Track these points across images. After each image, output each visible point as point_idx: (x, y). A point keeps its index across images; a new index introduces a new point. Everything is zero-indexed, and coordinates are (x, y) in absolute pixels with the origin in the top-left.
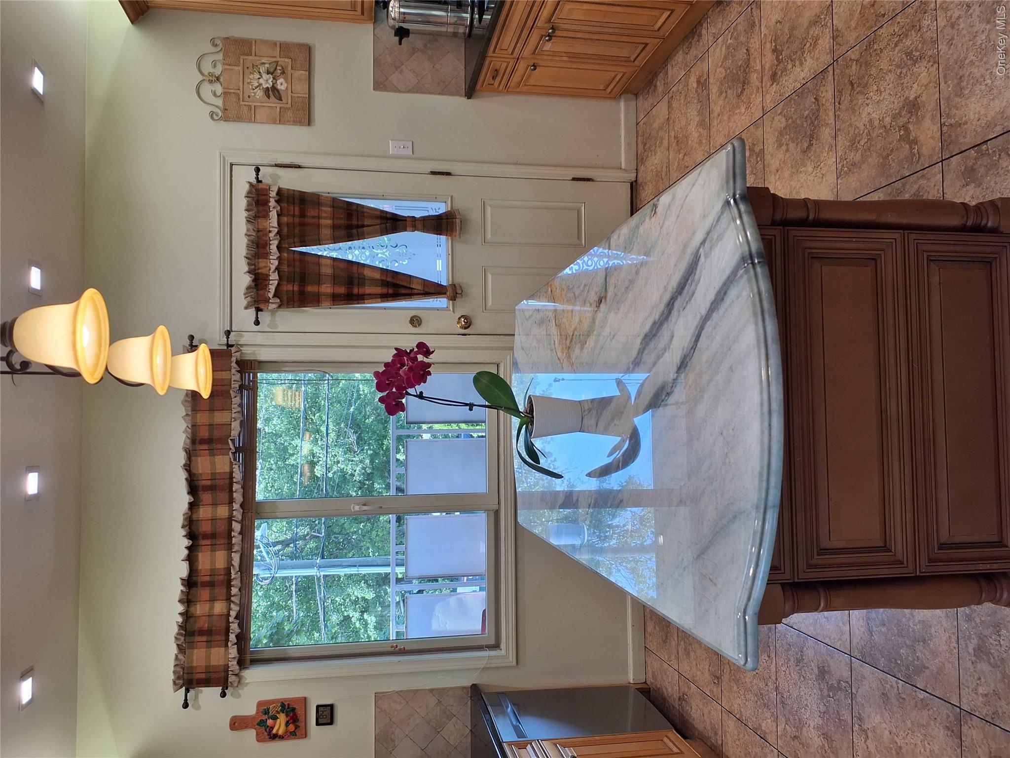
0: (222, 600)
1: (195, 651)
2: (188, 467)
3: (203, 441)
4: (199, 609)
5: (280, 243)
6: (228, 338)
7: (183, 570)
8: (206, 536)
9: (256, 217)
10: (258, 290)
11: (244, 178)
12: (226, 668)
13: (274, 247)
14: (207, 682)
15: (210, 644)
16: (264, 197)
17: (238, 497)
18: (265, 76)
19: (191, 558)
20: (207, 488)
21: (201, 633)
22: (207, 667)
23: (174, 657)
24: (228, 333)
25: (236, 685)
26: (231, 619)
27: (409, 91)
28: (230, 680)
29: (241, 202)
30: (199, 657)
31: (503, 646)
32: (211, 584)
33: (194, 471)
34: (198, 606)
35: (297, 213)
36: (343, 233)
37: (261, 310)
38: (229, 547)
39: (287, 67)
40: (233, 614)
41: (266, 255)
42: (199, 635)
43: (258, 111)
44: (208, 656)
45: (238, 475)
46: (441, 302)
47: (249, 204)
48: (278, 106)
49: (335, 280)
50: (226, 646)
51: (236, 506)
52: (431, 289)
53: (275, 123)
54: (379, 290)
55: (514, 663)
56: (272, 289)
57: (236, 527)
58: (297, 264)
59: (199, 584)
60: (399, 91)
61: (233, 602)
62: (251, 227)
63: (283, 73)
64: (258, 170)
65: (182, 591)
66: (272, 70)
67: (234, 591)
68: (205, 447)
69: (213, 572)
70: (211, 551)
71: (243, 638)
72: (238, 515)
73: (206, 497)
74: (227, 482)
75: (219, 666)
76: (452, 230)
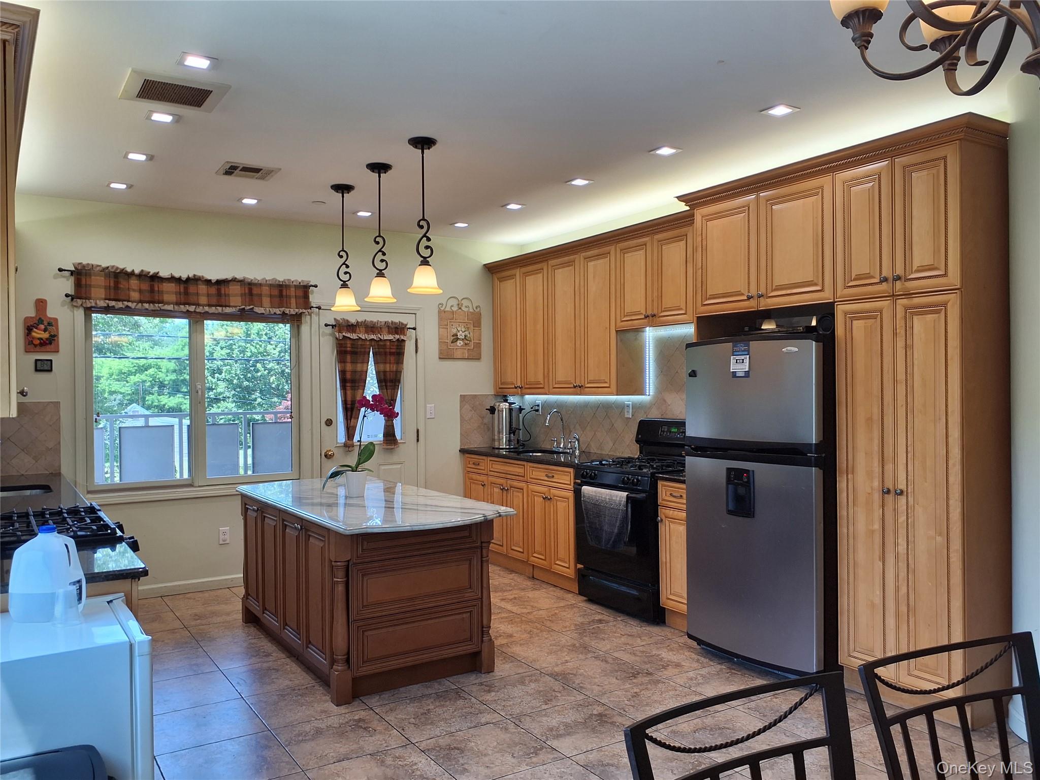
0: (140, 298)
1: (103, 278)
2: (234, 280)
3: (250, 290)
4: (134, 282)
5: (375, 340)
6: (316, 308)
7: (164, 273)
8: (186, 289)
9: (388, 327)
10: (347, 326)
11: (409, 321)
12: (88, 298)
13: (372, 337)
14: (78, 285)
15: (108, 288)
16: (400, 332)
17: (213, 310)
18: (463, 334)
19: (172, 279)
20: (219, 290)
21: (117, 284)
22: (90, 286)
23: (100, 264)
24: (319, 308)
25: (75, 304)
26: (126, 303)
27: (461, 415)
28: (78, 300)
29: (397, 319)
30: (98, 281)
32: (152, 290)
33: (231, 283)
34: (137, 282)
35: (392, 350)
36: (382, 377)
37: (333, 328)
38: (178, 303)
39: (469, 346)
40: (130, 304)
41: (367, 332)
42: (114, 281)
43: (445, 330)
44: (99, 287)
45: (228, 310)
46: (342, 438)
47: (396, 323)
48: (449, 341)
49: (354, 372)
50: (106, 299)
51: (207, 309)
52: (350, 432)
53: (439, 339)
54: (349, 399)
56: (348, 335)
57: (192, 308)
58: (363, 350)
59: (152, 283)
60: (461, 410)
61: (137, 305)
62: (383, 324)
63: (466, 344)
64: (414, 329)
65: (150, 272)
66: (466, 338)
67: (146, 306)
68: (247, 291)
69: (160, 292)
70: (176, 292)
71: (107, 310)
72: (200, 309)
73: (213, 290)
74: (224, 304)
75: (91, 293)
76: (387, 443)
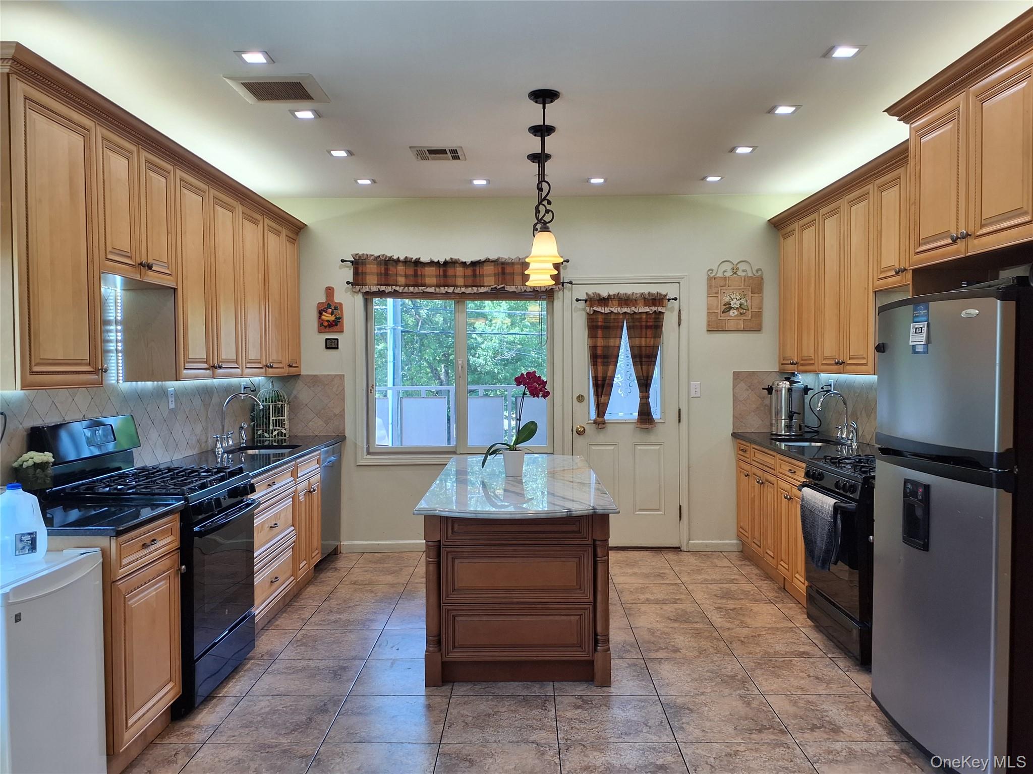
0: (406, 282)
1: (376, 266)
2: (487, 261)
3: (503, 269)
4: (401, 268)
5: (628, 313)
6: (568, 283)
7: (425, 259)
8: (445, 271)
9: (645, 299)
10: (598, 300)
11: (670, 291)
12: (364, 285)
13: (625, 310)
14: (356, 273)
15: (379, 275)
16: (658, 303)
17: (469, 290)
18: (738, 302)
19: (432, 263)
20: (474, 271)
21: (387, 270)
22: (365, 273)
23: (373, 254)
24: (571, 283)
25: (354, 290)
26: (394, 287)
27: (733, 395)
28: (357, 287)
29: (654, 289)
30: (372, 268)
31: (369, 456)
32: (416, 275)
33: (485, 264)
34: (403, 268)
35: (648, 324)
36: (636, 352)
37: (586, 302)
38: (438, 286)
39: (746, 316)
40: (397, 288)
41: (620, 305)
42: (385, 268)
43: (716, 298)
44: (372, 274)
45: (482, 290)
46: (593, 415)
47: (653, 294)
48: (719, 311)
49: (606, 347)
50: (378, 285)
51: (463, 289)
52: (601, 409)
53: (708, 309)
54: (600, 375)
55: (358, 464)
56: (599, 309)
57: (451, 290)
58: (616, 324)
59: (416, 268)
60: (733, 389)
61: (404, 288)
62: (638, 295)
63: (741, 314)
64: (675, 299)
65: (412, 258)
66: (743, 306)
67: (411, 289)
68: (500, 271)
69: (423, 276)
70: (436, 275)
71: (381, 294)
72: (458, 291)
73: (469, 272)
74: (479, 284)
75: (366, 280)
76: (641, 423)
